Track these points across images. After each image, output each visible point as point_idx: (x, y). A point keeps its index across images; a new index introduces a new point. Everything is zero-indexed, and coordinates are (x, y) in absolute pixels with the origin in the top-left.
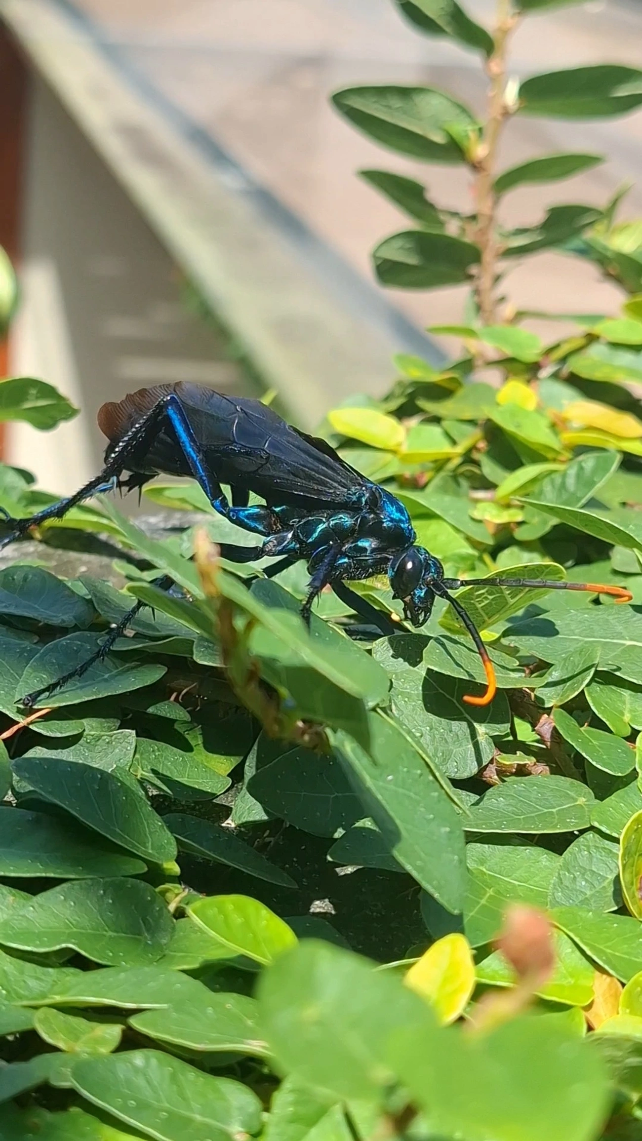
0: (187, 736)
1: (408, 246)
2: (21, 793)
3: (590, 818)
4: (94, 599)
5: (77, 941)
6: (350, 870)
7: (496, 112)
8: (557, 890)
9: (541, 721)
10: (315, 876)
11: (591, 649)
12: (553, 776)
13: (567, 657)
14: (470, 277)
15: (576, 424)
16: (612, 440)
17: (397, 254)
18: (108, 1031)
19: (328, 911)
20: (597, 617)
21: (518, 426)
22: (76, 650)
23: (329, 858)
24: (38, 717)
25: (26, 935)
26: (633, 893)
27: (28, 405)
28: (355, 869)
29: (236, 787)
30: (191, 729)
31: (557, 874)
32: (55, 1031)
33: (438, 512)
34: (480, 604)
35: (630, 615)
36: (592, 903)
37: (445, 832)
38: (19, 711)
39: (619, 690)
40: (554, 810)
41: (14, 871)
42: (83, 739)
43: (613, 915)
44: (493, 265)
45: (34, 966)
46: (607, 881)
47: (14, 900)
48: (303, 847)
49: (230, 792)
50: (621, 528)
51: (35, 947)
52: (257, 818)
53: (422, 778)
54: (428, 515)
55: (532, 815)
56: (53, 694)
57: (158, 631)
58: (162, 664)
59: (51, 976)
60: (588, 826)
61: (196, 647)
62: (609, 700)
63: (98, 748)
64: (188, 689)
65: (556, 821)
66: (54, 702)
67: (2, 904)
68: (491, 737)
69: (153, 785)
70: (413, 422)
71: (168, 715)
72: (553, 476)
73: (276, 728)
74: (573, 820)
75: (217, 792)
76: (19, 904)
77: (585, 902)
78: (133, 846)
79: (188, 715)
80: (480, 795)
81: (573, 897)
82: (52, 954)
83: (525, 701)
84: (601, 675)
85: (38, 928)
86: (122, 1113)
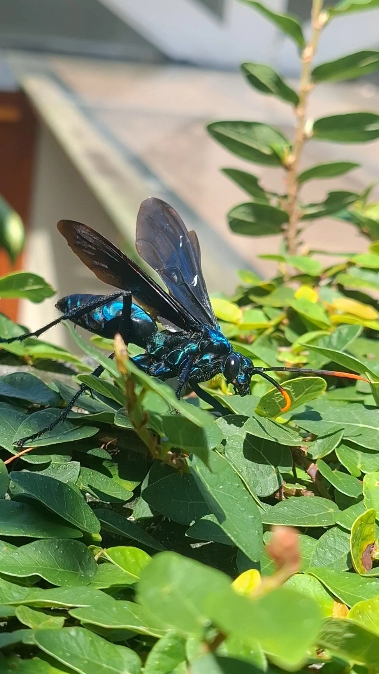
0: (109, 469)
1: (249, 211)
2: (14, 495)
3: (335, 520)
4: (61, 392)
5: (41, 572)
6: (198, 545)
7: (299, 137)
8: (315, 558)
9: (310, 467)
10: (179, 548)
12: (316, 497)
14: (283, 231)
15: (340, 312)
16: (360, 320)
17: (242, 215)
18: (58, 620)
20: (344, 411)
21: (307, 310)
22: (49, 417)
23: (186, 535)
24: (26, 453)
25: (14, 568)
26: (358, 561)
27: (28, 288)
28: (201, 545)
29: (136, 498)
30: (112, 466)
31: (315, 549)
32: (27, 618)
33: (258, 355)
34: (278, 400)
35: (364, 411)
36: (335, 566)
37: (252, 518)
38: (15, 449)
39: (355, 451)
40: (315, 515)
41: (8, 533)
42: (50, 466)
43: (346, 572)
44: (295, 224)
45: (17, 586)
46: (344, 554)
47: (7, 549)
48: (173, 532)
49: (132, 501)
50: (360, 362)
51: (18, 574)
52: (147, 515)
53: (239, 488)
55: (303, 517)
56: (34, 440)
58: (96, 427)
59: (26, 592)
60: (334, 524)
61: (116, 418)
62: (349, 456)
63: (59, 471)
64: (111, 442)
65: (316, 520)
66: (35, 445)
67: (1, 551)
68: (281, 474)
69: (89, 493)
70: (248, 308)
71: (100, 456)
72: (324, 337)
73: (157, 452)
74: (326, 520)
75: (124, 499)
76: (10, 551)
77: (331, 566)
78: (76, 523)
79: (110, 456)
80: (273, 505)
81: (324, 563)
82: (27, 579)
83: (301, 455)
84: (344, 442)
85: (20, 565)
86: (62, 659)
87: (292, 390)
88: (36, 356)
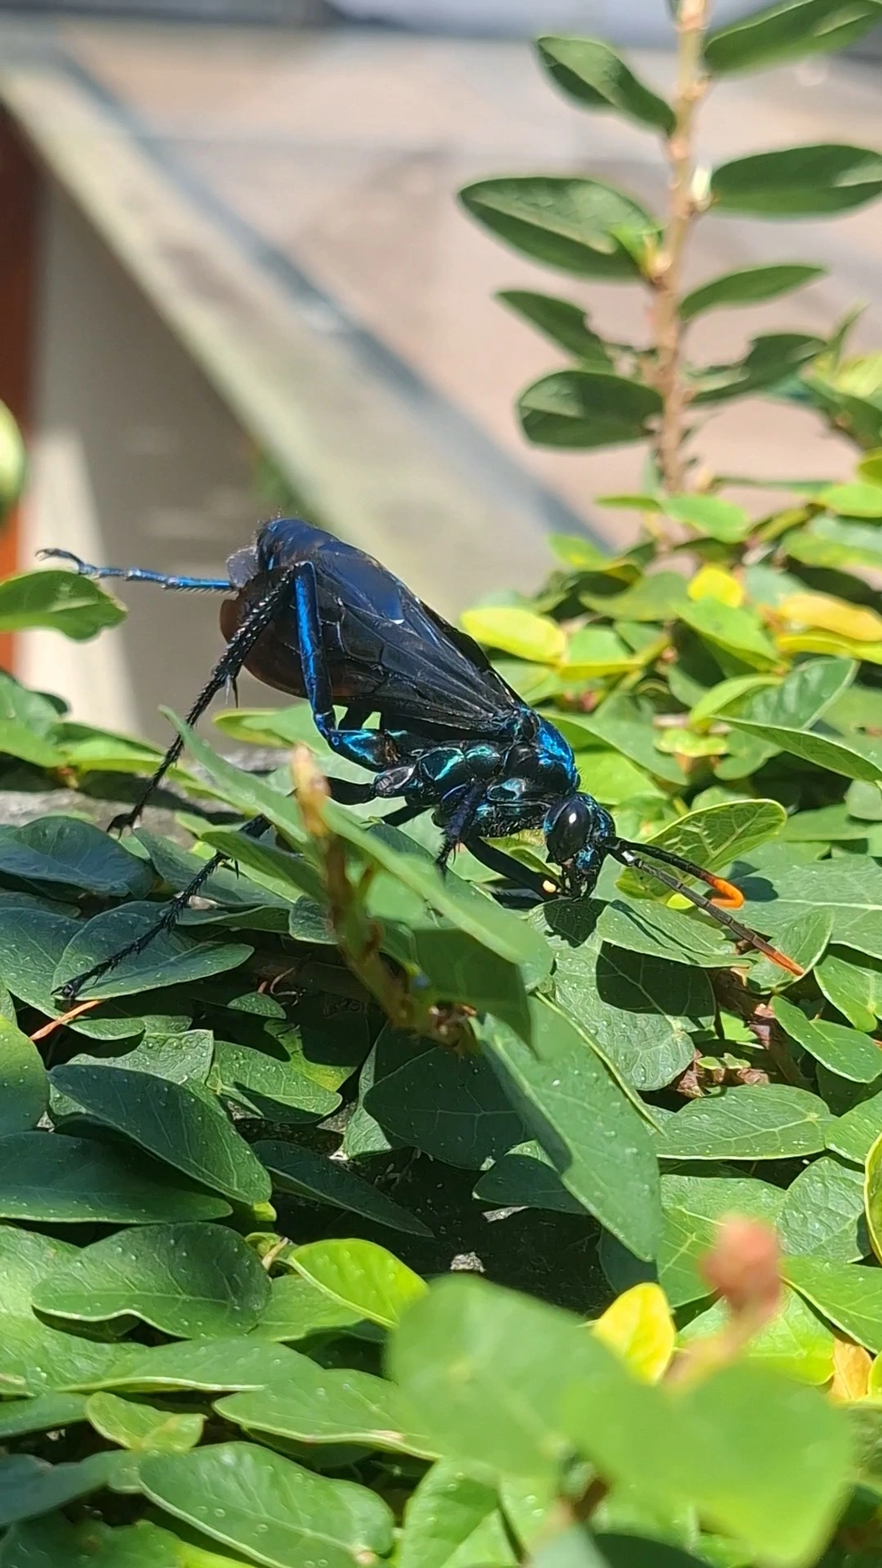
0: (281, 1040)
1: (566, 391)
2: (61, 1116)
3: (824, 1139)
4: (154, 859)
5: (141, 1307)
6: (503, 1214)
7: (680, 211)
8: (783, 1235)
9: (756, 1012)
10: (456, 1223)
11: (821, 916)
12: (774, 1085)
13: (789, 928)
14: (649, 433)
15: (795, 626)
16: (844, 645)
17: (551, 402)
18: (185, 1423)
19: (476, 1268)
20: (829, 875)
21: (718, 627)
22: (132, 925)
23: (476, 1196)
24: (81, 1013)
25: (75, 1300)
27: (58, 607)
28: (510, 1213)
29: (348, 1108)
30: (287, 1031)
31: (781, 1214)
32: (114, 1423)
33: (612, 743)
35: (873, 870)
36: (830, 1252)
37: (632, 1153)
38: (57, 1004)
39: (861, 970)
40: (776, 1130)
41: (55, 1215)
42: (142, 1042)
43: (858, 1266)
44: (680, 415)
45: (84, 1340)
46: (851, 1221)
47: (56, 1254)
48: (440, 1186)
49: (340, 1115)
50: (859, 755)
51: (84, 1314)
52: (377, 1147)
53: (599, 1083)
54: (598, 747)
55: (748, 1136)
56: (101, 980)
57: (240, 900)
58: (247, 944)
59: (107, 1354)
60: (823, 1149)
61: (293, 919)
62: (847, 984)
63: (163, 1055)
64: (282, 976)
65: (778, 1143)
66: (103, 992)
67: (40, 1258)
68: (689, 1034)
69: (237, 1102)
70: (577, 626)
71: (256, 1010)
72: (766, 692)
73: (404, 1014)
74: (801, 1142)
75: (322, 1113)
76: (61, 1258)
77: (820, 1250)
78: (214, 1182)
79: (282, 1011)
80: (675, 1111)
81: (804, 1244)
82: (107, 1324)
83: (734, 986)
84: (835, 950)
85: (88, 1291)
86: (206, 1524)
87: (706, 833)
88: (86, 767)
